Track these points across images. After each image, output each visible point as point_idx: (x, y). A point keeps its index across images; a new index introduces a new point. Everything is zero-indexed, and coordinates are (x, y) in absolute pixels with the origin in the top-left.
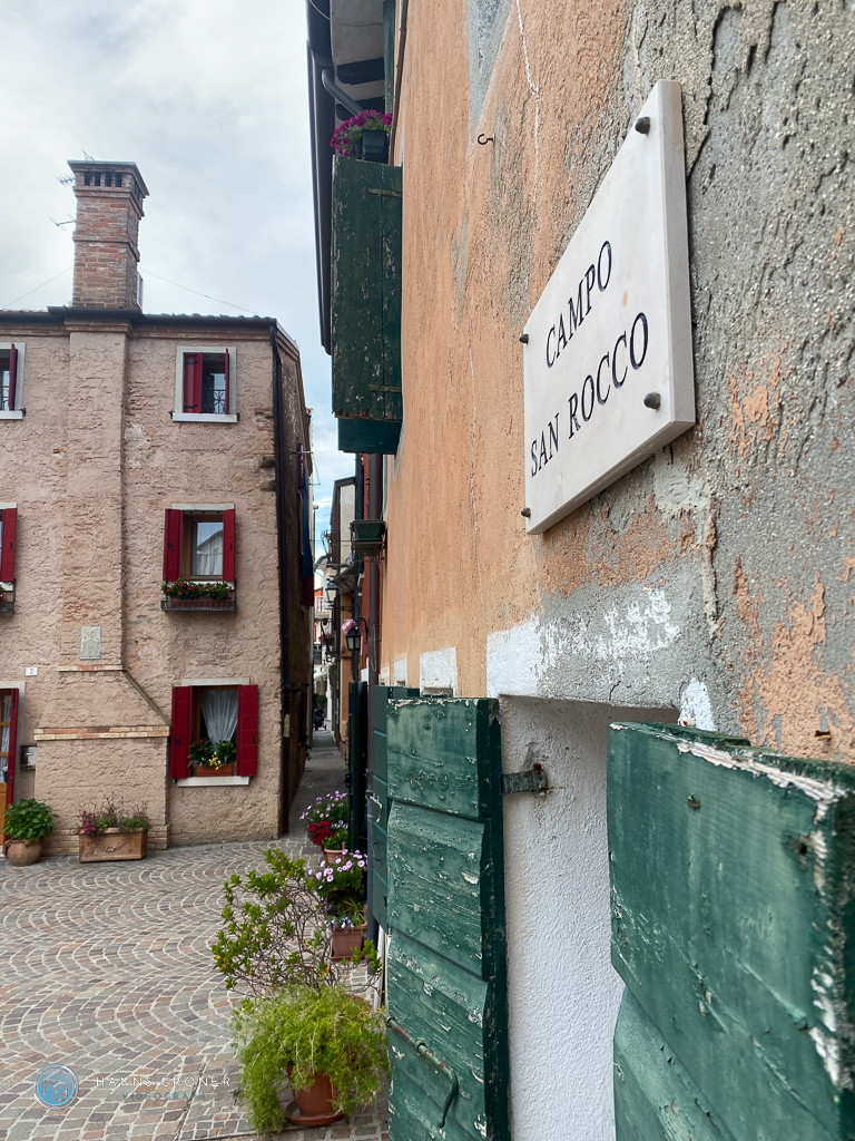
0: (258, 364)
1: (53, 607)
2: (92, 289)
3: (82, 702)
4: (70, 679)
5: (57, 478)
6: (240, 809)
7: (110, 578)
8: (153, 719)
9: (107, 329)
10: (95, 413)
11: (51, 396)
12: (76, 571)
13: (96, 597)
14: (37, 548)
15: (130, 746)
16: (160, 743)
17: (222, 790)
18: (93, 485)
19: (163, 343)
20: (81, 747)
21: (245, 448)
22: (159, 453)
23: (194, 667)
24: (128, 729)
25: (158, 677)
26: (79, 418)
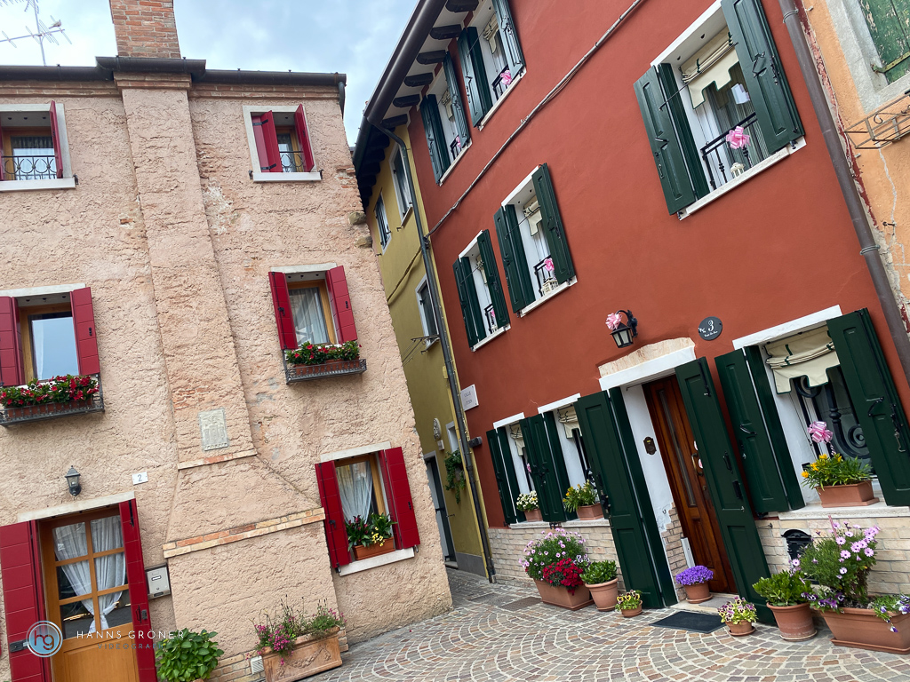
0: (330, 122)
1: (153, 397)
2: (139, 43)
3: (214, 500)
4: (195, 476)
5: (130, 252)
6: (410, 586)
7: (222, 353)
8: (303, 504)
9: (167, 85)
10: (170, 174)
11: (106, 161)
12: (180, 351)
13: (209, 377)
14: (120, 332)
15: (283, 540)
16: (317, 530)
17: (387, 569)
18: (181, 252)
19: (226, 103)
20: (225, 554)
21: (334, 206)
22: (245, 217)
23: (330, 440)
24: (278, 521)
25: (293, 457)
26: (151, 181)
